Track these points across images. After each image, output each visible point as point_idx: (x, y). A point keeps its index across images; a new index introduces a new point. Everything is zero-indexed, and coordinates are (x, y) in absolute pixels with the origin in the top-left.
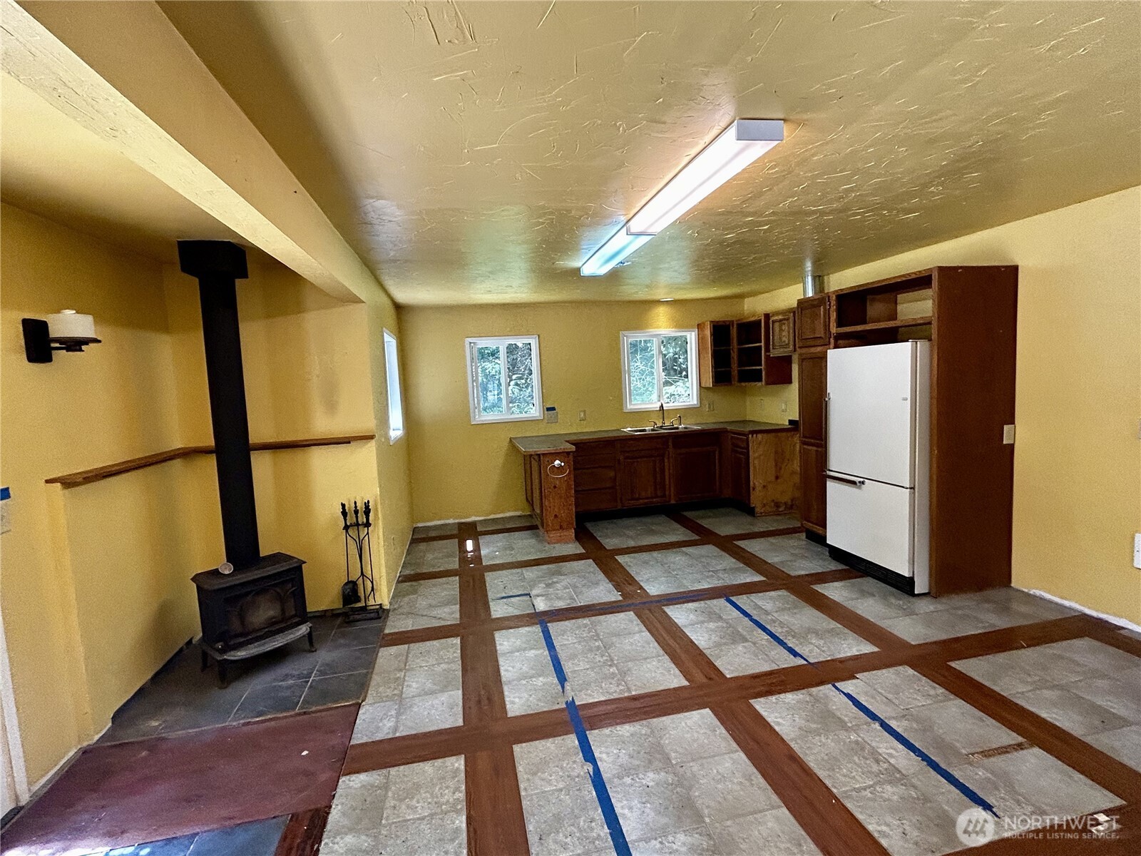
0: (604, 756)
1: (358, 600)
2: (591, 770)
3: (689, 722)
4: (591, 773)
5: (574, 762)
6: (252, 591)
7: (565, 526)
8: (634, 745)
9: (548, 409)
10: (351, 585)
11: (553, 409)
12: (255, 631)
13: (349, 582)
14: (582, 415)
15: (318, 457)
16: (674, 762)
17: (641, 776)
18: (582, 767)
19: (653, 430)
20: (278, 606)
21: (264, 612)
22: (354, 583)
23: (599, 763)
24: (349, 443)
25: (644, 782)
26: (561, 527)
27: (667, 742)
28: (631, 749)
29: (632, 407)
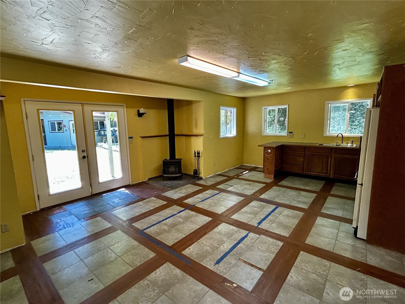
1: (197, 174)
3: (204, 218)
5: (176, 211)
6: (169, 164)
7: (270, 173)
9: (290, 132)
10: (195, 170)
11: (292, 132)
12: (170, 172)
13: (195, 169)
14: (304, 136)
15: (193, 139)
17: (179, 219)
18: (176, 213)
19: (336, 145)
20: (175, 168)
21: (172, 169)
22: (197, 170)
24: (198, 136)
26: (269, 173)
28: (187, 215)
29: (329, 134)
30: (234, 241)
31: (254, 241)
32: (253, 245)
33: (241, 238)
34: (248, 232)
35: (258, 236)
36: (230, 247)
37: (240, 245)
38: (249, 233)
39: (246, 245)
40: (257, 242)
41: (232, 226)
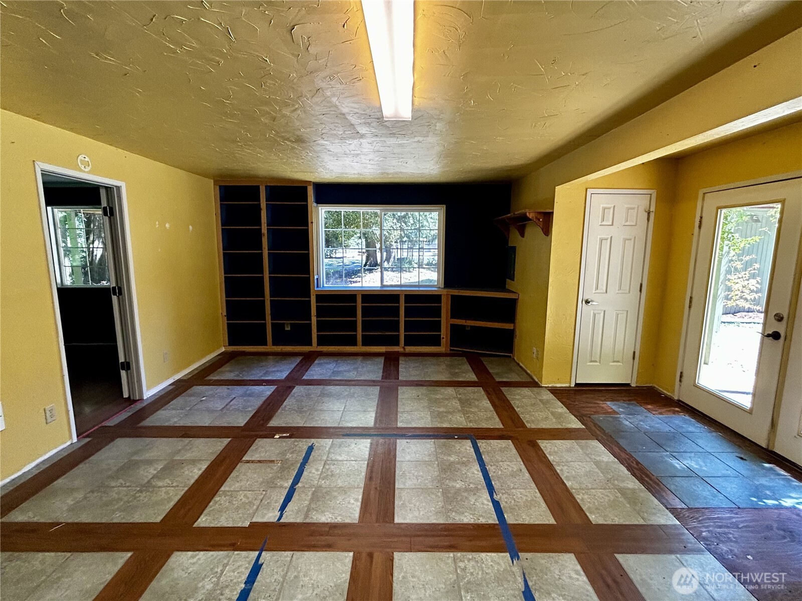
0: (486, 502)
2: (495, 496)
3: (416, 514)
4: (494, 494)
5: (506, 502)
8: (463, 505)
16: (441, 490)
17: (464, 486)
18: (500, 497)
23: (489, 498)
25: (463, 483)
27: (440, 503)
28: (466, 503)
30: (304, 486)
31: (263, 501)
32: (264, 493)
33: (293, 499)
34: (281, 521)
35: (254, 520)
36: (305, 473)
37: (290, 484)
38: (280, 518)
39: (278, 487)
40: (257, 503)
41: (329, 521)
